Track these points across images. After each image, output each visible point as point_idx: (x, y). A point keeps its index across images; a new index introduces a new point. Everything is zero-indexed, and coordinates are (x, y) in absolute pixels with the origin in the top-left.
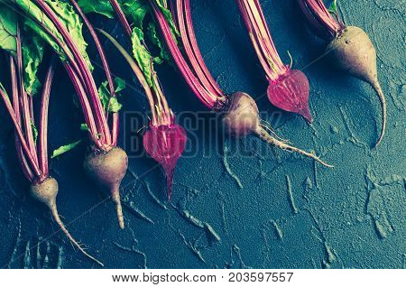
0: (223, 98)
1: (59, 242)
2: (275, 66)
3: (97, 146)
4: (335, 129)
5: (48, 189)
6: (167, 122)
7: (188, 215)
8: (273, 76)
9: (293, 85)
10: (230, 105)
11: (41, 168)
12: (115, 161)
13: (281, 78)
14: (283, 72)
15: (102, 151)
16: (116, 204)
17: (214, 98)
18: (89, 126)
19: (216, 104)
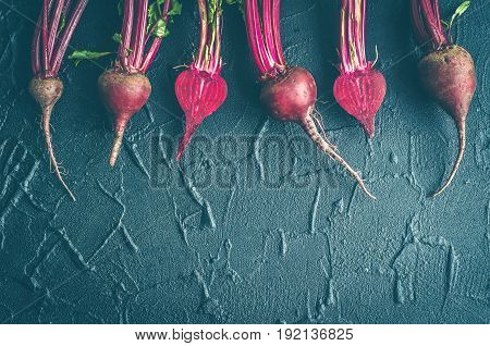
0: (282, 67)
1: (40, 157)
2: (356, 58)
3: (122, 63)
4: (396, 159)
5: (50, 89)
6: (212, 71)
7: (190, 184)
8: (349, 69)
9: (367, 85)
11: (51, 64)
12: (137, 85)
13: (357, 73)
14: (362, 68)
15: (125, 71)
16: (116, 136)
17: (272, 63)
18: (123, 39)
19: (271, 70)
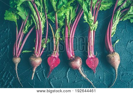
0: (74, 57)
1: (14, 76)
2: (92, 54)
3: (35, 55)
4: (101, 78)
5: (17, 60)
6: (56, 57)
7: (51, 83)
8: (90, 57)
9: (94, 61)
10: (75, 60)
11: (18, 54)
12: (38, 61)
13: (92, 58)
14: (93, 57)
15: (36, 57)
16: (33, 72)
17: (71, 55)
18: (35, 49)
19: (71, 57)
